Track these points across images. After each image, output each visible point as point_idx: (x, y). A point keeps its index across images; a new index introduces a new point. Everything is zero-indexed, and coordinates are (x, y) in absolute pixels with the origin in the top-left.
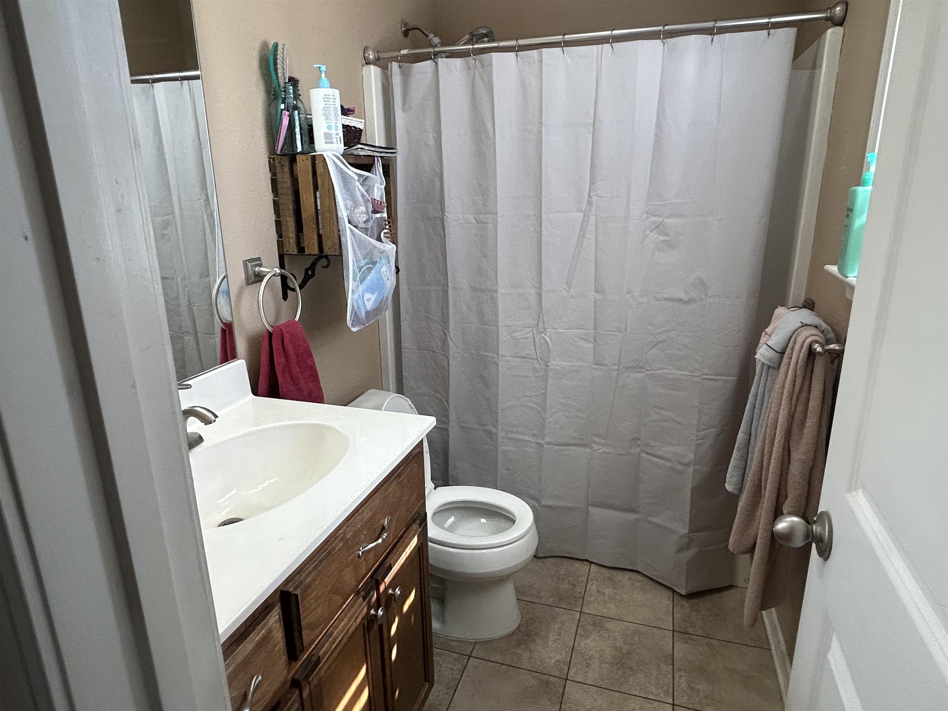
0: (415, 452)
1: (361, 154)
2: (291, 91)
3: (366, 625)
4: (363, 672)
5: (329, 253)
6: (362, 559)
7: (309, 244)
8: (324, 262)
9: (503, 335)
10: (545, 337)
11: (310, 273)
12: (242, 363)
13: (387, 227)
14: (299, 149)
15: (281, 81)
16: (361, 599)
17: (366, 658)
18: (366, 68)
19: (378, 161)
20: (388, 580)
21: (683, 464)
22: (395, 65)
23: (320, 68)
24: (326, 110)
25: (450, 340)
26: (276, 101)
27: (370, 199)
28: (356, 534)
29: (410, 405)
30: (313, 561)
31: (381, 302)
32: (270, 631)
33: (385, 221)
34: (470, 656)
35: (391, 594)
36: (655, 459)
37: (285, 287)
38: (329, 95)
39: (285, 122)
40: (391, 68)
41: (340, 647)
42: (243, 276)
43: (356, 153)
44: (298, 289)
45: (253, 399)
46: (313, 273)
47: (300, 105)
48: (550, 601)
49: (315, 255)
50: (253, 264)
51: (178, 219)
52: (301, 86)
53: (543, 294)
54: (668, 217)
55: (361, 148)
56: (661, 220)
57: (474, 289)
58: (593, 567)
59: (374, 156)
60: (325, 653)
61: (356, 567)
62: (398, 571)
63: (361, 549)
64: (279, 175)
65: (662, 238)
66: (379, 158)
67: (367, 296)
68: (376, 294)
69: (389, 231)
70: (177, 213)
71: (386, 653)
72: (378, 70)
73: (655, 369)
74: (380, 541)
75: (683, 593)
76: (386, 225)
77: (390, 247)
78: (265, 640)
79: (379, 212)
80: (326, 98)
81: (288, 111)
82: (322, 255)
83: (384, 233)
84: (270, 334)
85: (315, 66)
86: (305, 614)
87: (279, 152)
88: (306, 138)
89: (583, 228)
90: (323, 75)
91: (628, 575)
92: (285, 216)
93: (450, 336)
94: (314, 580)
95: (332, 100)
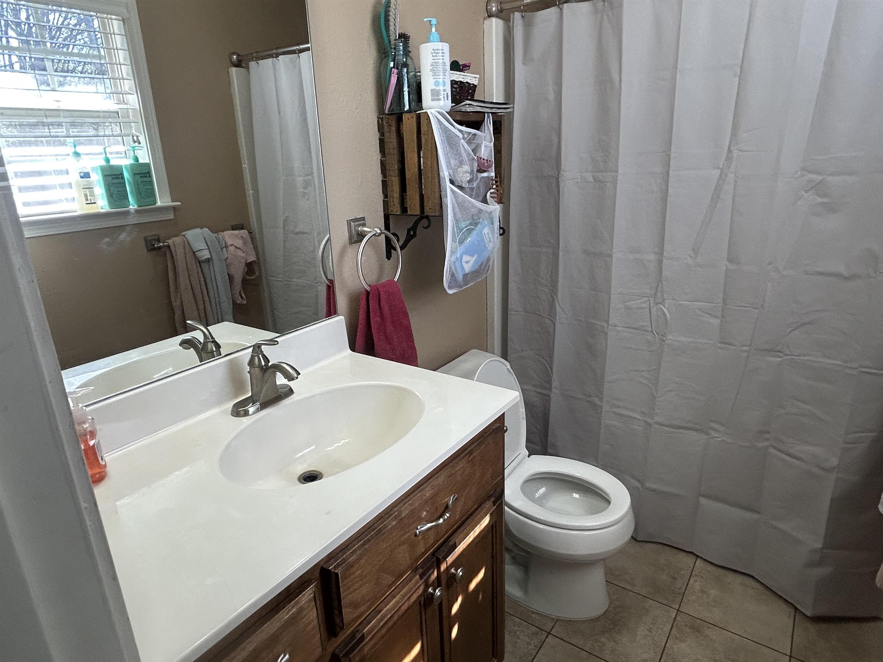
0: (494, 427)
1: (469, 110)
2: (401, 48)
3: (422, 603)
4: (417, 648)
5: (430, 214)
6: (420, 537)
7: (411, 204)
8: (425, 222)
9: (616, 302)
10: (664, 308)
11: (412, 233)
12: (342, 319)
13: (494, 187)
14: (407, 108)
15: (392, 38)
16: (418, 576)
17: (422, 635)
18: (487, 22)
19: (488, 117)
20: (450, 559)
21: (822, 468)
22: (517, 15)
23: (430, 21)
24: (434, 65)
25: (557, 305)
26: (386, 59)
27: (475, 158)
28: (412, 513)
29: (508, 369)
30: (359, 539)
31: (481, 266)
32: (301, 610)
33: (493, 180)
34: (549, 633)
35: (453, 574)
36: (787, 458)
37: (389, 247)
38: (438, 50)
39: (394, 80)
40: (513, 18)
41: (390, 624)
42: (347, 235)
43: (463, 109)
44: (399, 249)
45: (350, 354)
46: (415, 233)
47: (409, 62)
48: (644, 592)
49: (417, 215)
50: (356, 223)
51: (316, 179)
52: (412, 42)
53: (664, 261)
54: (832, 174)
55: (468, 104)
56: (820, 178)
57: (587, 253)
58: (699, 561)
59: (484, 113)
60: (369, 632)
61: (413, 546)
62: (463, 551)
63: (419, 527)
64: (387, 135)
65: (820, 200)
66: (490, 114)
67: (466, 258)
68: (476, 256)
69: (496, 191)
70: (315, 174)
71: (445, 631)
72: (500, 22)
73: (797, 354)
74: (441, 521)
75: (809, 614)
76: (493, 185)
77: (495, 208)
78: (294, 619)
79: (485, 171)
80: (435, 52)
81: (397, 69)
82: (423, 216)
83: (491, 193)
84: (368, 293)
85: (425, 20)
86: (346, 593)
87: (386, 112)
88: (414, 97)
89: (718, 189)
90: (434, 30)
91: (740, 579)
92: (390, 176)
93: (558, 302)
94: (359, 559)
95: (441, 54)
